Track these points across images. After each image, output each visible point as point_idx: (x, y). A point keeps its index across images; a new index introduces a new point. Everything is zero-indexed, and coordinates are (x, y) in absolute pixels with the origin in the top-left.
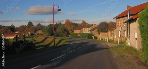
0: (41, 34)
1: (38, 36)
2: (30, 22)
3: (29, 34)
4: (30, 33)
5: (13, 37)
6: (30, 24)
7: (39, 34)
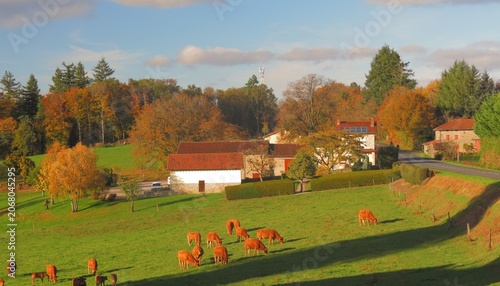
0: (463, 157)
1: (429, 174)
2: (385, 50)
3: (360, 152)
4: (369, 141)
5: (233, 177)
6: (388, 66)
7: (452, 157)
